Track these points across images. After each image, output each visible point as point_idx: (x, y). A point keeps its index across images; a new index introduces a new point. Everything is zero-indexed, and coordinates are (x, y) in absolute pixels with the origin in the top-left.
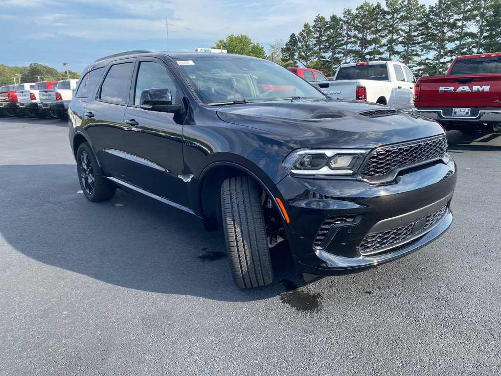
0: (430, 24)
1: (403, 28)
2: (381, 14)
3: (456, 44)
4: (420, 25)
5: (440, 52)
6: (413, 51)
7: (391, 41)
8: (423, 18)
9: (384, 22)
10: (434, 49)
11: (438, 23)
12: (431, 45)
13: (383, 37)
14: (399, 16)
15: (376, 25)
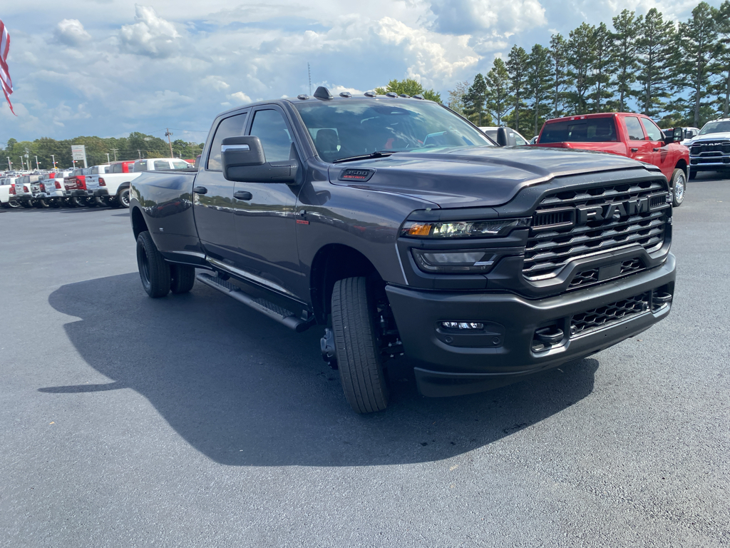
0: (681, 50)
1: (642, 57)
2: (606, 41)
3: (722, 76)
5: (698, 89)
6: (658, 89)
8: (671, 41)
9: (612, 51)
10: (690, 85)
11: (694, 47)
12: (684, 79)
13: (613, 72)
14: (633, 41)
15: (600, 55)
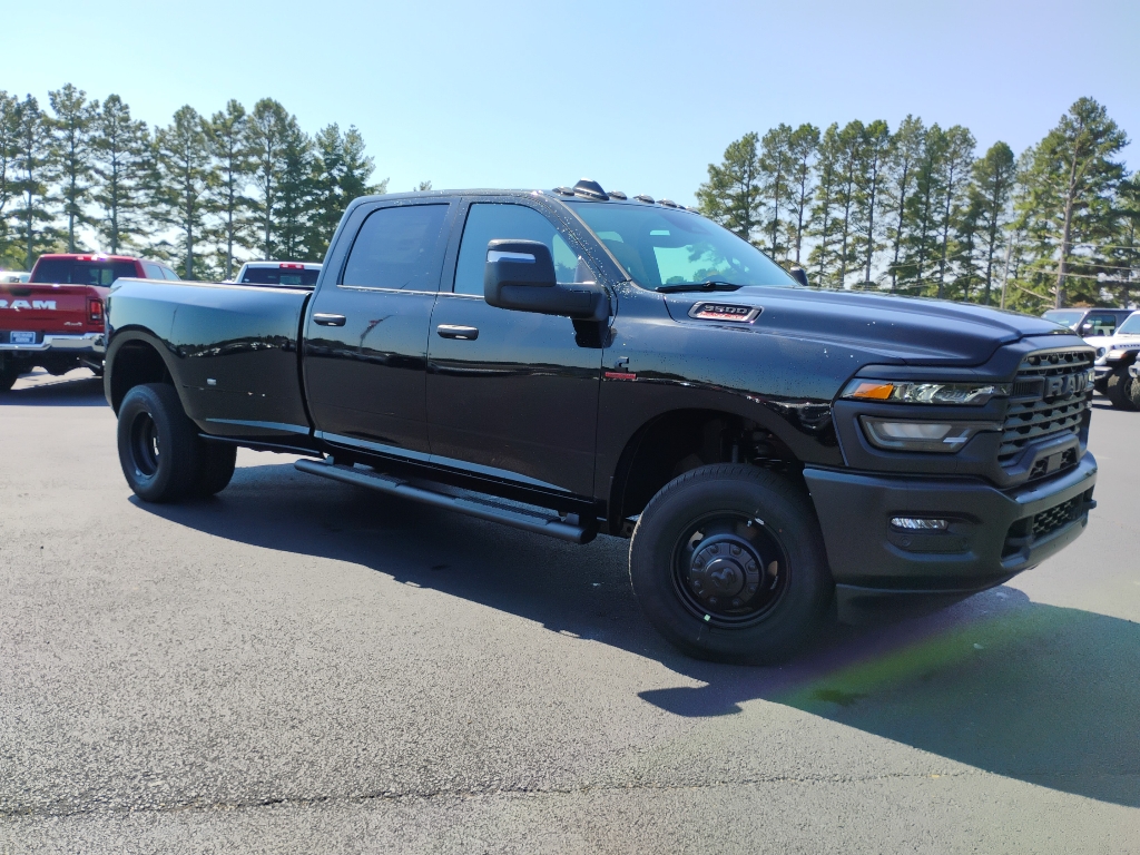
4: (141, 166)
7: (73, 192)
